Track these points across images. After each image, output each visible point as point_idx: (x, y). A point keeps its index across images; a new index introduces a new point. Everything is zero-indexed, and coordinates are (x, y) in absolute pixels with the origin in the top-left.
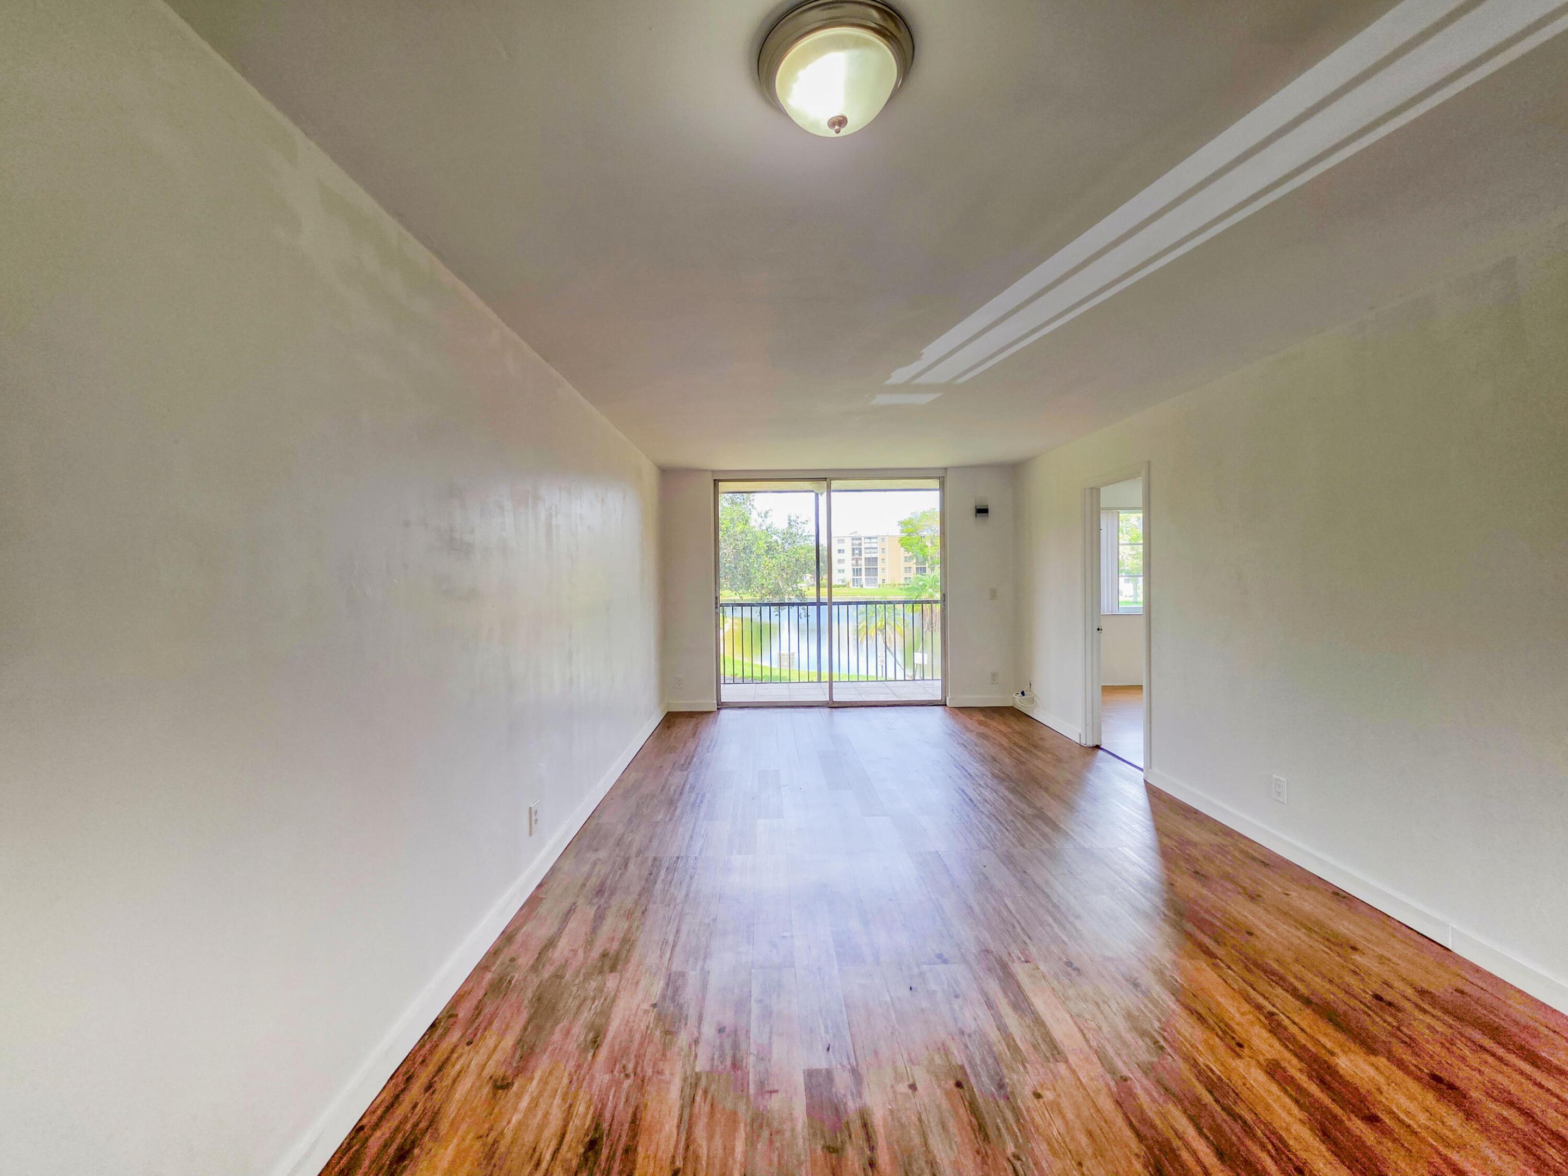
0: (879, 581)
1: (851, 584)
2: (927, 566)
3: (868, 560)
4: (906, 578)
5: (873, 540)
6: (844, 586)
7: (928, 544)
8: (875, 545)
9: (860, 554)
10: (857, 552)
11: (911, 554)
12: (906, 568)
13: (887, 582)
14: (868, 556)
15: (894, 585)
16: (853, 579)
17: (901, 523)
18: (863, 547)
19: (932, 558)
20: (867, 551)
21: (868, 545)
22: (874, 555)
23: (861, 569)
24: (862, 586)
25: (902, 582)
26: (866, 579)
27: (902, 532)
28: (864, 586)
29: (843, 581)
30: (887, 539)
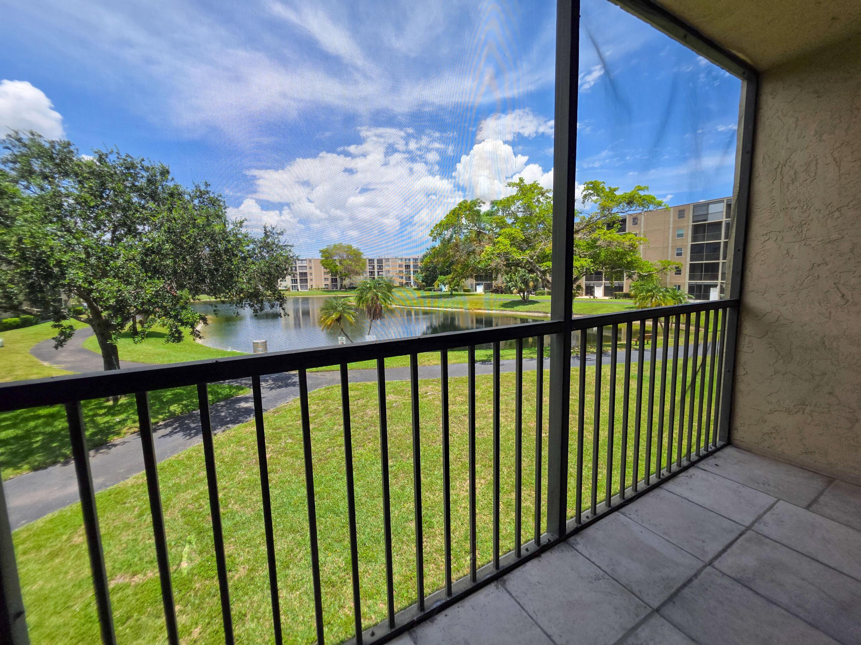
0: (309, 287)
1: (291, 289)
2: (338, 277)
3: (301, 274)
4: (325, 285)
5: (303, 262)
6: (286, 290)
7: (338, 264)
8: (305, 265)
9: (296, 270)
10: (294, 269)
11: (328, 270)
12: (325, 279)
13: (314, 287)
14: (301, 271)
15: (319, 289)
16: (292, 286)
17: (321, 251)
18: (298, 265)
19: (340, 272)
20: (301, 268)
21: (300, 265)
22: (305, 271)
23: (297, 280)
24: (298, 290)
25: (324, 287)
26: (301, 286)
27: (322, 257)
28: (300, 290)
29: (286, 287)
30: (312, 261)
